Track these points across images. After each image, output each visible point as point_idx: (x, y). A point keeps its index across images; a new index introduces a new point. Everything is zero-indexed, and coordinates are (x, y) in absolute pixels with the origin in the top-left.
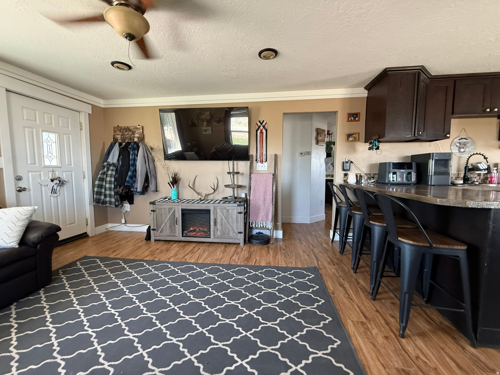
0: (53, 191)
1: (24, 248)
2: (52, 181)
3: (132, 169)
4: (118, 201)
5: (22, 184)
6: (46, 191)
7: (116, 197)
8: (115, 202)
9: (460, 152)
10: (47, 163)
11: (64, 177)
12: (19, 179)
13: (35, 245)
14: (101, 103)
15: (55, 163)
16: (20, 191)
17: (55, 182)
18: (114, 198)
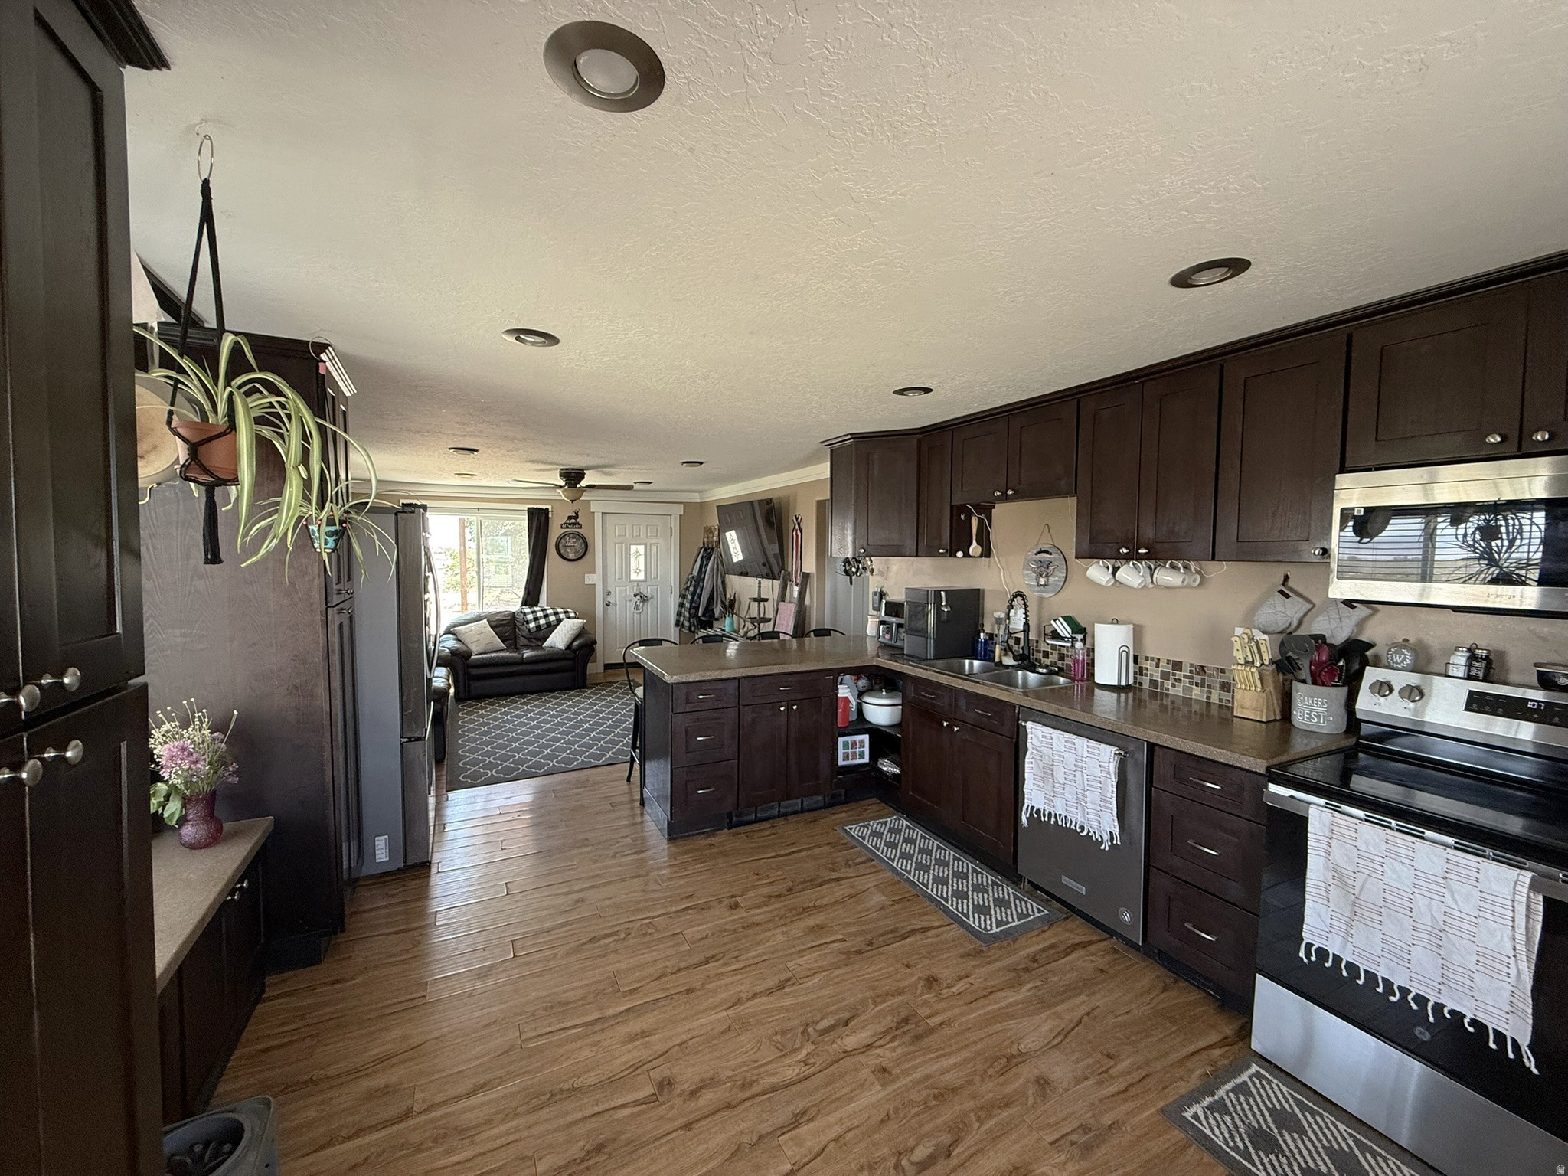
0: (636, 607)
1: (568, 651)
2: (635, 596)
3: (701, 583)
4: (694, 625)
5: (610, 599)
6: (631, 606)
7: (692, 620)
8: (690, 628)
9: (1039, 585)
10: (634, 576)
11: (648, 592)
12: (609, 593)
13: (575, 651)
14: (696, 498)
15: (641, 576)
16: (608, 605)
17: (638, 597)
18: (689, 621)
